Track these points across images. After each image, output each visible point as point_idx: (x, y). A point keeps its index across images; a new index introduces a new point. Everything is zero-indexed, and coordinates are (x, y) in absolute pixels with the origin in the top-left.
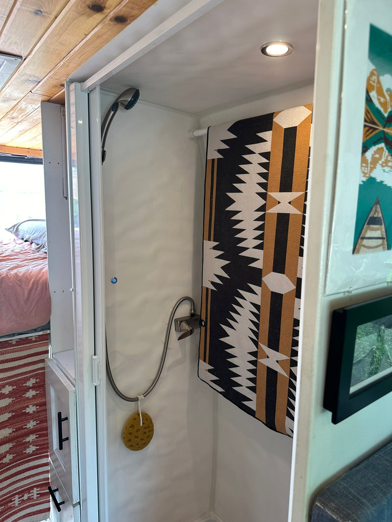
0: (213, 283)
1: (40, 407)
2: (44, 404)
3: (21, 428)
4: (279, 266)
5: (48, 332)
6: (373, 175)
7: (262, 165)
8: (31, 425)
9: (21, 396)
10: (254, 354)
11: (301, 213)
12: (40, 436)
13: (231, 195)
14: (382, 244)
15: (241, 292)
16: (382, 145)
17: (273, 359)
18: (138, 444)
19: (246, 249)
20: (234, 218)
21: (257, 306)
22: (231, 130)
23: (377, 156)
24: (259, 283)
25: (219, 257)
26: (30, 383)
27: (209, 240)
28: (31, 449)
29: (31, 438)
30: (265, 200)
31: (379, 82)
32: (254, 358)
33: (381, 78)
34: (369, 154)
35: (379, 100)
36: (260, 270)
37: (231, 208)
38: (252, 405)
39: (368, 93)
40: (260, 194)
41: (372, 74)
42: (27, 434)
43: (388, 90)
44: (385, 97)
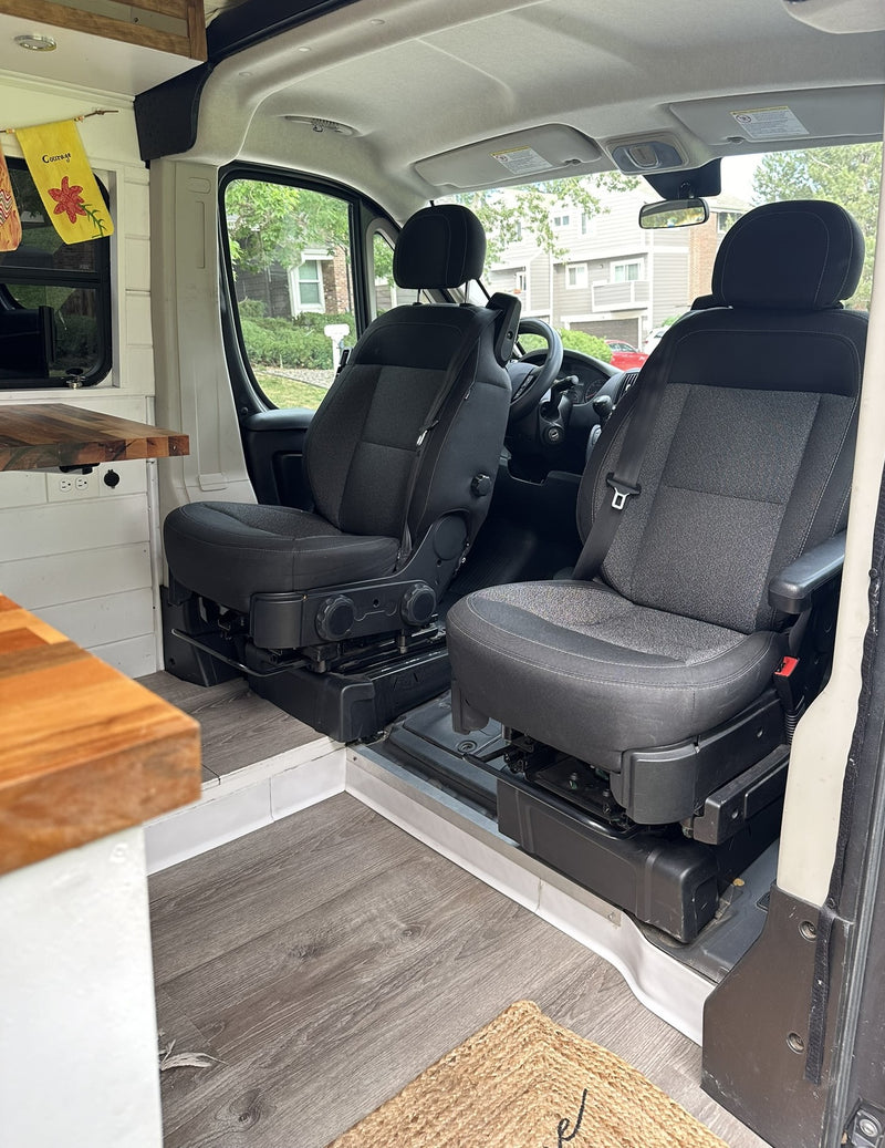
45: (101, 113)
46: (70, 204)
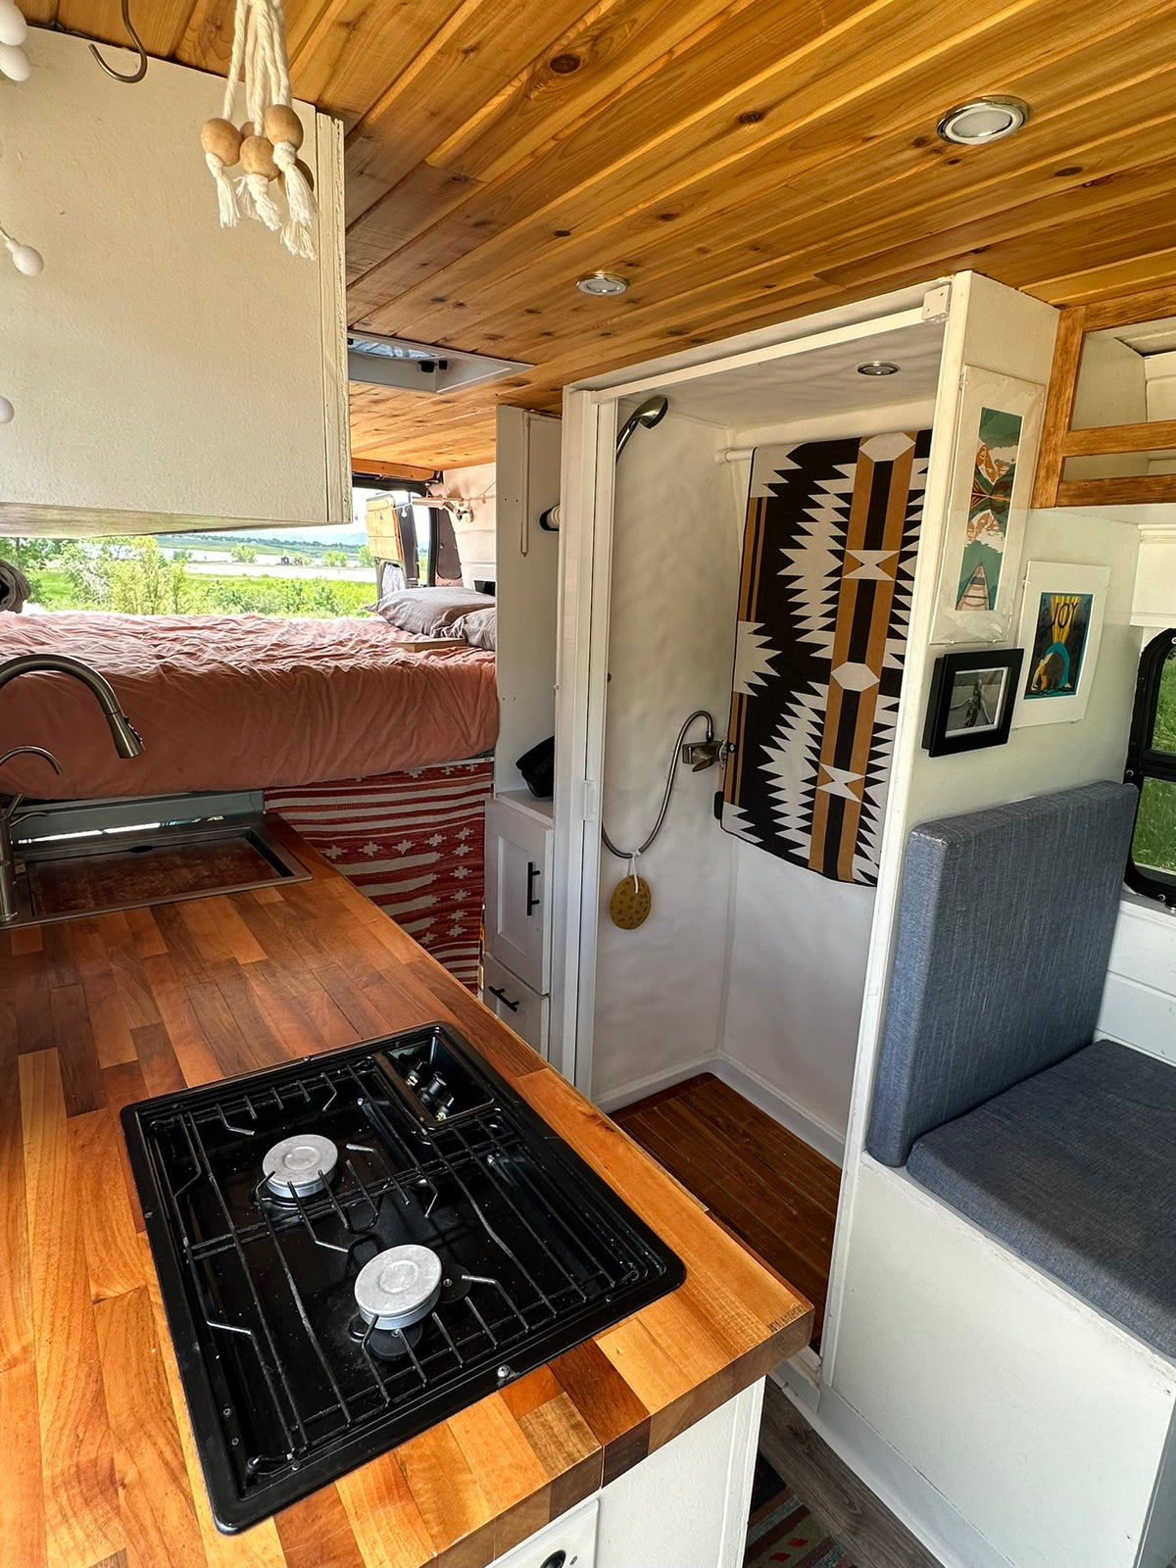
0: (751, 685)
1: (473, 871)
2: (481, 868)
3: (447, 899)
4: (857, 654)
5: (492, 759)
6: (978, 538)
7: (839, 510)
8: (460, 896)
9: (450, 852)
10: (812, 781)
11: (891, 579)
12: (470, 914)
13: (787, 552)
14: (987, 603)
15: (796, 694)
16: (989, 511)
17: (841, 782)
18: (631, 918)
19: (807, 631)
20: (791, 586)
21: (820, 714)
22: (791, 456)
23: (983, 521)
24: (825, 678)
25: (764, 646)
26: (463, 835)
27: (748, 620)
28: (456, 931)
29: (458, 915)
30: (842, 561)
31: (988, 456)
32: (811, 787)
33: (990, 452)
34: (975, 521)
35: (987, 471)
36: (829, 661)
37: (785, 572)
38: (803, 852)
39: (977, 466)
40: (833, 552)
41: (982, 450)
42: (453, 909)
43: (997, 461)
44: (993, 468)
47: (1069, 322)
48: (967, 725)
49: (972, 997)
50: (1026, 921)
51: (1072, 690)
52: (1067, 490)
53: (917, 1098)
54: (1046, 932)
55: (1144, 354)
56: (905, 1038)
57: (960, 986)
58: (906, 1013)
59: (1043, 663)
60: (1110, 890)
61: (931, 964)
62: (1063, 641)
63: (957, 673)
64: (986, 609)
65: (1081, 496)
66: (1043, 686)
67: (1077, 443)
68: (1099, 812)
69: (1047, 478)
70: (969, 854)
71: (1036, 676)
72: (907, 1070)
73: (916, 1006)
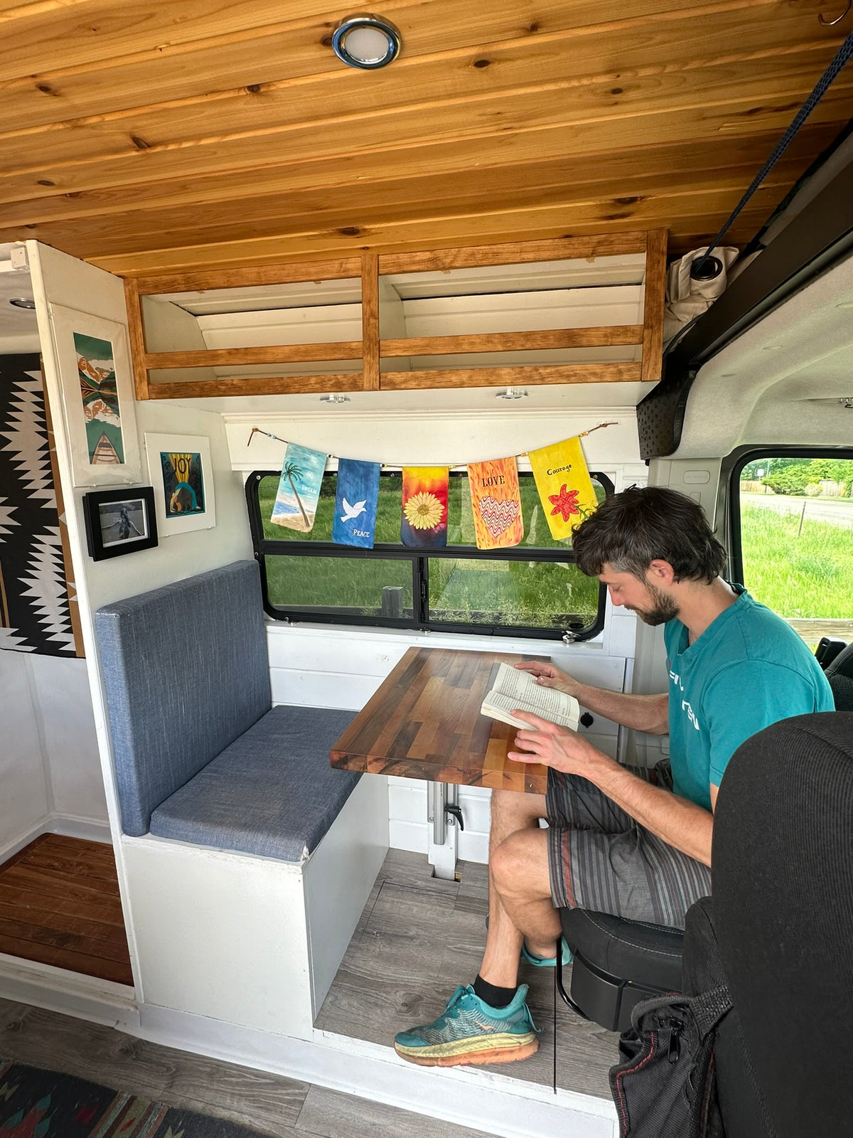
6: (96, 418)
7: (36, 403)
10: (64, 596)
13: (4, 434)
14: (115, 459)
15: (37, 537)
16: (100, 400)
19: (34, 491)
20: (14, 459)
21: (58, 548)
23: (97, 407)
24: (56, 522)
25: (4, 504)
30: (47, 439)
31: (88, 365)
32: (65, 600)
33: (90, 362)
34: (90, 406)
35: (91, 375)
36: (55, 510)
37: (8, 448)
38: (71, 647)
39: (80, 371)
40: (39, 433)
41: (82, 360)
43: (96, 369)
44: (95, 373)
45: (605, 425)
46: (566, 506)
47: (130, 287)
48: (122, 538)
49: (172, 708)
50: (200, 652)
51: (202, 510)
52: (153, 389)
53: (147, 784)
54: (217, 655)
55: (196, 315)
56: (126, 750)
57: (160, 702)
58: (123, 733)
59: (175, 495)
60: (256, 622)
61: (130, 696)
62: (186, 481)
63: (100, 505)
64: (117, 463)
65: (160, 393)
66: (179, 509)
67: (152, 361)
68: (234, 578)
69: (141, 382)
70: (140, 618)
71: (172, 503)
72: (134, 769)
73: (127, 725)
